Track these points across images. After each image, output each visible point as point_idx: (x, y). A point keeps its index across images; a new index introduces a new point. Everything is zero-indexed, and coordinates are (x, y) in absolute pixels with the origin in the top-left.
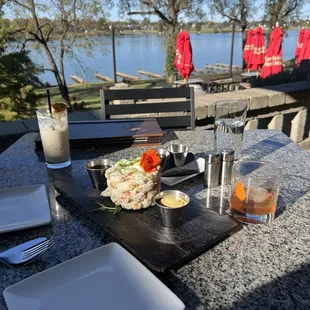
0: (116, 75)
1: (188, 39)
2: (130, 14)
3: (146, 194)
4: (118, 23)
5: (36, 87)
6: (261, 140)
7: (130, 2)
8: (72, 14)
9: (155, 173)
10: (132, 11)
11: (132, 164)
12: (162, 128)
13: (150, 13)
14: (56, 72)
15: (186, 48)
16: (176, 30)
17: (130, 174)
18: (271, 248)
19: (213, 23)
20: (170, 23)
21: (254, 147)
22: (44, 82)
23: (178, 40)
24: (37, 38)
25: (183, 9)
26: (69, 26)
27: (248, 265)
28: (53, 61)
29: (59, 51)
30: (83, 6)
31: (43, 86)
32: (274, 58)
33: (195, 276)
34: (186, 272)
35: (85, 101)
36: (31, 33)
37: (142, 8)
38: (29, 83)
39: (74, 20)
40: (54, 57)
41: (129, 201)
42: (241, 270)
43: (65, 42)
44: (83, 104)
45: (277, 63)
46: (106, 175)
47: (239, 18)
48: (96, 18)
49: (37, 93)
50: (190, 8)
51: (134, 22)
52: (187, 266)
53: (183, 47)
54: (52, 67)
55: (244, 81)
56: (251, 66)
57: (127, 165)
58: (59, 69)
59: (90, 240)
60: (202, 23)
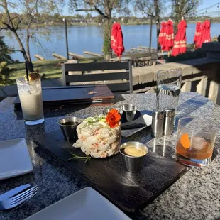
0: (68, 55)
1: (120, 28)
2: (77, 10)
3: (111, 145)
4: (68, 17)
5: (9, 63)
6: (186, 100)
7: (77, 2)
8: (35, 10)
9: (117, 128)
10: (79, 8)
11: (98, 121)
12: (113, 92)
13: (91, 10)
14: (24, 52)
15: (119, 35)
16: (111, 23)
17: (98, 129)
18: (215, 187)
19: (136, 18)
20: (106, 17)
21: (183, 105)
22: (15, 60)
23: (112, 29)
24: (9, 27)
25: (115, 7)
26: (33, 19)
27: (199, 202)
28: (21, 44)
29: (26, 37)
30: (43, 4)
31: (14, 62)
32: (181, 42)
33: (159, 214)
34: (150, 210)
35: (46, 73)
36: (4, 24)
37: (85, 6)
38: (3, 60)
39: (36, 15)
40: (22, 42)
41: (98, 151)
42: (194, 206)
43: (30, 31)
44: (44, 75)
45: (183, 46)
46: (78, 130)
47: (154, 14)
48: (52, 14)
49: (10, 67)
50: (120, 7)
51: (79, 17)
52: (150, 205)
53: (116, 35)
54: (20, 49)
55: (160, 58)
56: (164, 48)
57: (94, 122)
58: (26, 50)
59: (67, 184)
60: (128, 18)
